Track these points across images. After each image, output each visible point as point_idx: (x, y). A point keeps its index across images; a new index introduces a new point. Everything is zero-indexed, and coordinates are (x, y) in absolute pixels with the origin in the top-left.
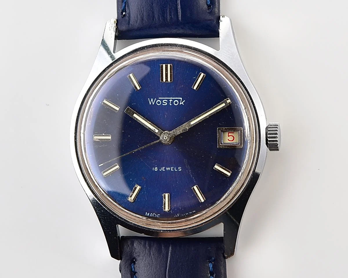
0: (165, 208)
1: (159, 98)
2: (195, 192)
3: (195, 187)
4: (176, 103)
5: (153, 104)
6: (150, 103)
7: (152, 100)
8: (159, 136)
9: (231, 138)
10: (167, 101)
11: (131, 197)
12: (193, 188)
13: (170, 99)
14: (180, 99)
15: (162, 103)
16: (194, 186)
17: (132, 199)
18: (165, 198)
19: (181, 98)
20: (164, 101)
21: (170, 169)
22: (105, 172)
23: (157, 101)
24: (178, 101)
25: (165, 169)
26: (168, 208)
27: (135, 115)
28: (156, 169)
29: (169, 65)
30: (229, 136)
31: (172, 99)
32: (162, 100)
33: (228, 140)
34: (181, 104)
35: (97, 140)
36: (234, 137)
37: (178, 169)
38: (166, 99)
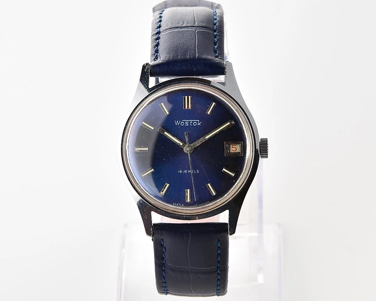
0: (187, 200)
1: (183, 120)
2: (209, 188)
3: (209, 185)
4: (195, 124)
5: (178, 124)
6: (176, 124)
7: (177, 122)
8: (183, 148)
9: (234, 149)
10: (188, 122)
11: (162, 192)
13: (191, 121)
14: (198, 121)
15: (185, 124)
16: (208, 183)
17: (164, 193)
18: (187, 192)
19: (199, 121)
22: (143, 174)
23: (181, 123)
24: (197, 123)
25: (187, 171)
26: (190, 200)
27: (165, 133)
28: (181, 172)
29: (190, 97)
30: (233, 148)
31: (192, 121)
32: (184, 122)
33: (232, 150)
34: (198, 124)
35: (138, 151)
36: (236, 149)
37: (196, 172)
38: (188, 121)
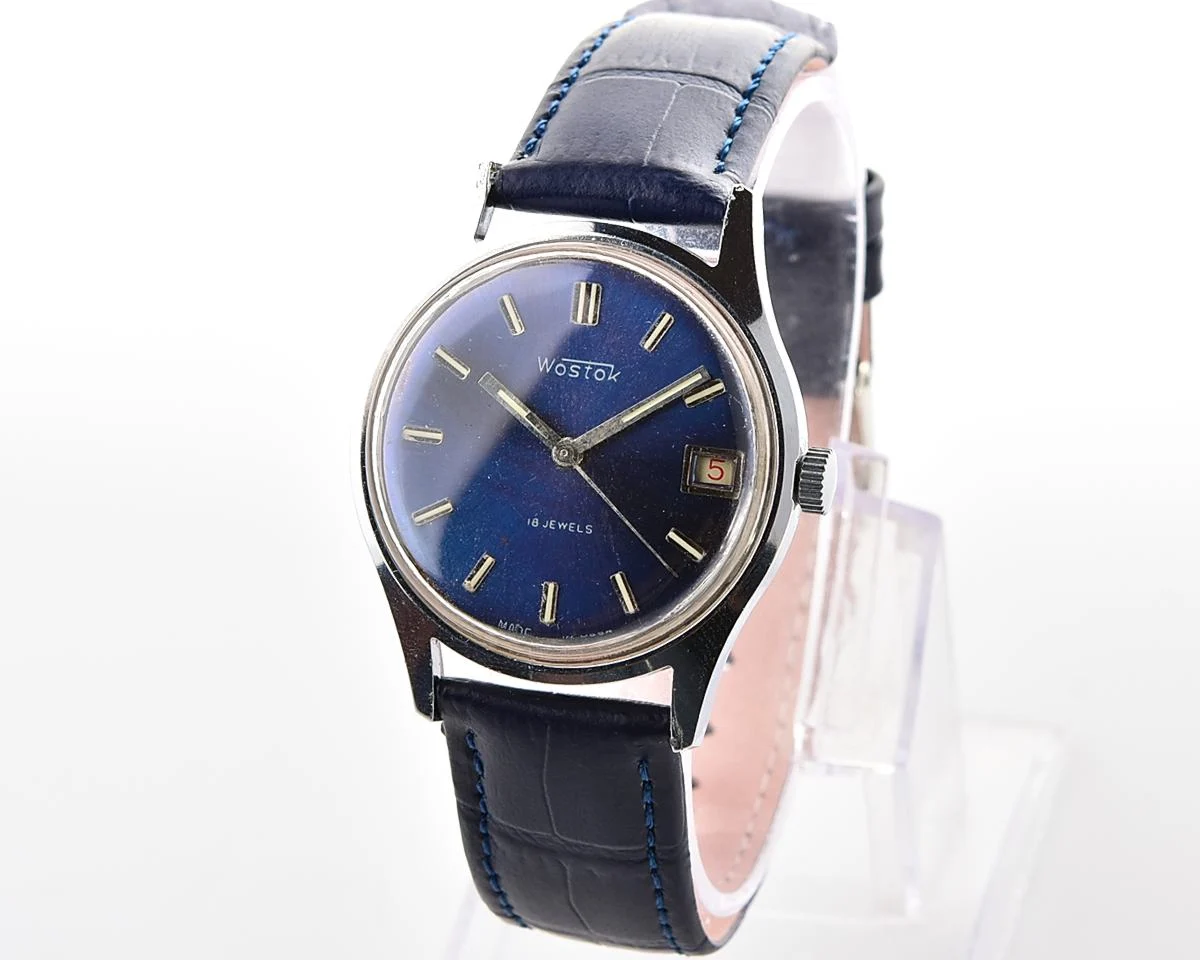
0: (543, 616)
1: (564, 360)
2: (617, 587)
3: (618, 576)
4: (600, 375)
5: (548, 370)
7: (546, 361)
8: (550, 447)
9: (716, 473)
10: (579, 368)
11: (470, 579)
12: (614, 578)
13: (587, 365)
14: (610, 368)
15: (569, 371)
16: (616, 572)
17: (473, 586)
18: (546, 593)
19: (612, 366)
20: (574, 369)
21: (567, 527)
22: (417, 515)
23: (558, 366)
24: (605, 372)
25: (556, 525)
26: (552, 617)
27: (501, 393)
28: (535, 523)
29: (594, 286)
30: (711, 468)
31: (592, 366)
32: (568, 365)
33: (709, 476)
34: (610, 378)
35: (411, 439)
36: (722, 472)
37: (585, 530)
38: (577, 364)
